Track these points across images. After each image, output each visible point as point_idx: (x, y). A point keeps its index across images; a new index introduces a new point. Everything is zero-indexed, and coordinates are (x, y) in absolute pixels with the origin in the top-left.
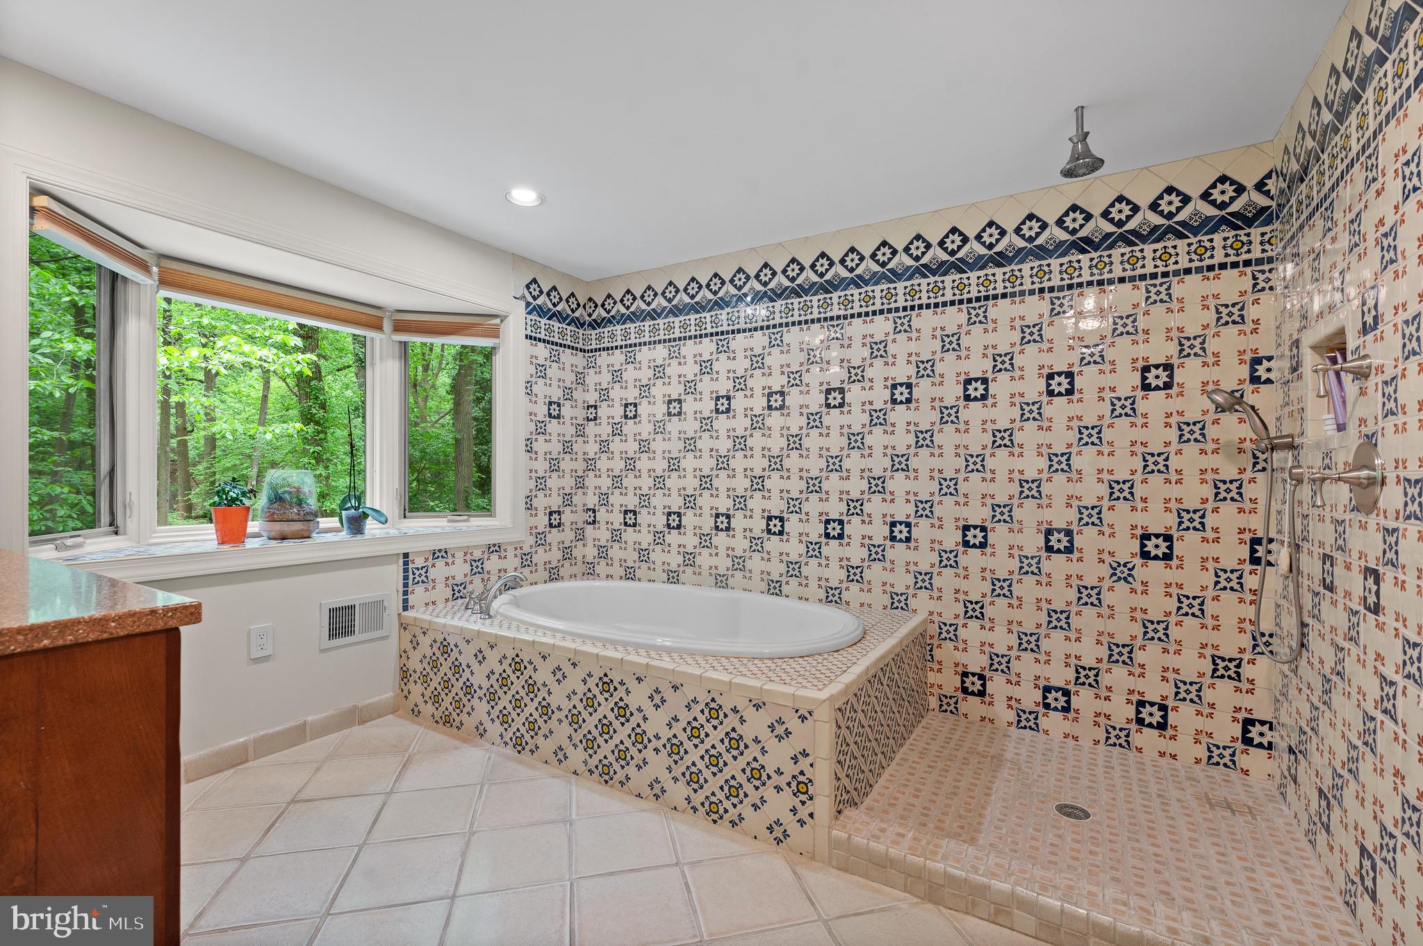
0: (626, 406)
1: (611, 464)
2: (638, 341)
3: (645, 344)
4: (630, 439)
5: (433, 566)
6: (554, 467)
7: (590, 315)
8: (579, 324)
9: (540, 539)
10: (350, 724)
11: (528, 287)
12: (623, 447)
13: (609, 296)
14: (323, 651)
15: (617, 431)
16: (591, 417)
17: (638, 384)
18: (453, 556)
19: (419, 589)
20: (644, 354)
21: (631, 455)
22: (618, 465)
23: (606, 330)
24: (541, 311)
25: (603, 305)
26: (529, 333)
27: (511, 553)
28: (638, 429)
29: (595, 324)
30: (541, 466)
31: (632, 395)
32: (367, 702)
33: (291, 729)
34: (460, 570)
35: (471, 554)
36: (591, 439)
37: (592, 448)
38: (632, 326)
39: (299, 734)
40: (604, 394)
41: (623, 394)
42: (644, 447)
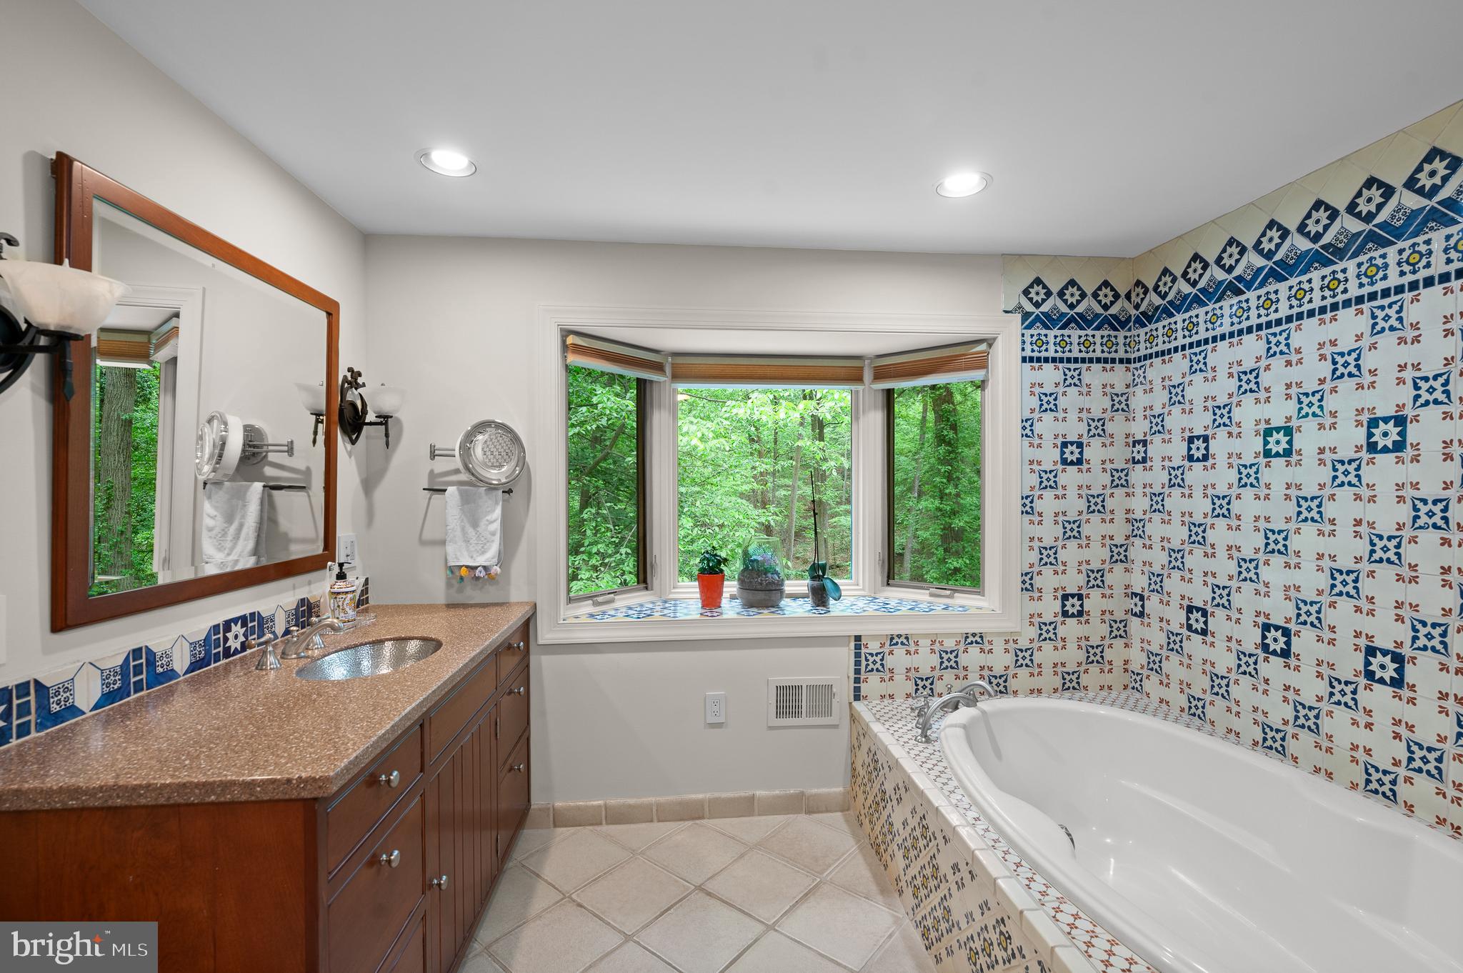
0: (1191, 440)
1: (1166, 531)
2: (1210, 334)
3: (1223, 337)
4: (1198, 493)
5: (891, 653)
6: (1072, 531)
7: (1137, 307)
8: (1119, 323)
9: (1047, 631)
10: (796, 810)
11: (1026, 292)
12: (1186, 505)
13: (1166, 271)
14: (771, 728)
15: (1176, 480)
16: (1139, 457)
17: (1210, 404)
18: (917, 643)
19: (874, 679)
20: (1221, 355)
21: (1198, 518)
22: (1178, 534)
23: (1160, 325)
24: (1048, 321)
25: (1156, 288)
26: (1028, 353)
27: (998, 646)
28: (1210, 477)
29: (1146, 318)
30: (1049, 532)
31: (1200, 422)
32: (815, 791)
33: (740, 799)
34: (926, 661)
35: (941, 643)
36: (1139, 490)
37: (1140, 504)
38: (1201, 311)
39: (747, 807)
40: (1158, 423)
41: (1185, 421)
42: (1222, 507)
